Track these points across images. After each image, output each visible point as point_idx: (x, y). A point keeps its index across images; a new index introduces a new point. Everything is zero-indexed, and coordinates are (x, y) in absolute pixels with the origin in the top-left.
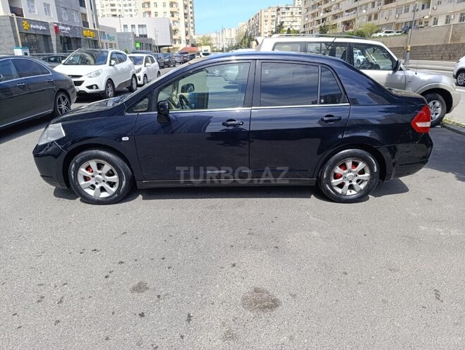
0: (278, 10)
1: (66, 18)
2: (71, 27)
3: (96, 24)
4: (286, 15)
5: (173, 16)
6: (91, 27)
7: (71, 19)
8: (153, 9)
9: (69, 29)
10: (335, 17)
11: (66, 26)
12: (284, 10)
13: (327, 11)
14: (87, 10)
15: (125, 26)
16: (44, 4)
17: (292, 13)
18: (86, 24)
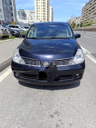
0: (76, 18)
1: (7, 19)
2: (7, 21)
3: (16, 21)
4: (79, 19)
5: (44, 19)
6: (15, 22)
7: (8, 19)
8: (39, 18)
9: (7, 22)
10: (88, 20)
11: (6, 21)
12: (78, 18)
13: (86, 18)
14: (14, 17)
15: (29, 22)
16: (1, 16)
17: (80, 19)
18: (13, 21)
